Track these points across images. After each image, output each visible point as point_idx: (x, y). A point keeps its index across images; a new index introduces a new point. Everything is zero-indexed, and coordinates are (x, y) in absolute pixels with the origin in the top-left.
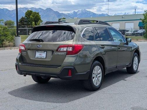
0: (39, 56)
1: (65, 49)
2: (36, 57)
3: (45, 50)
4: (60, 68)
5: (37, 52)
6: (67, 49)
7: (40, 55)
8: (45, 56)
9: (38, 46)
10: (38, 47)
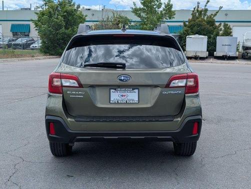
0: (120, 99)
1: (182, 83)
2: (111, 102)
3: (134, 87)
4: (179, 119)
5: (112, 90)
6: (186, 84)
7: (123, 96)
8: (136, 99)
9: (122, 78)
10: (121, 80)
